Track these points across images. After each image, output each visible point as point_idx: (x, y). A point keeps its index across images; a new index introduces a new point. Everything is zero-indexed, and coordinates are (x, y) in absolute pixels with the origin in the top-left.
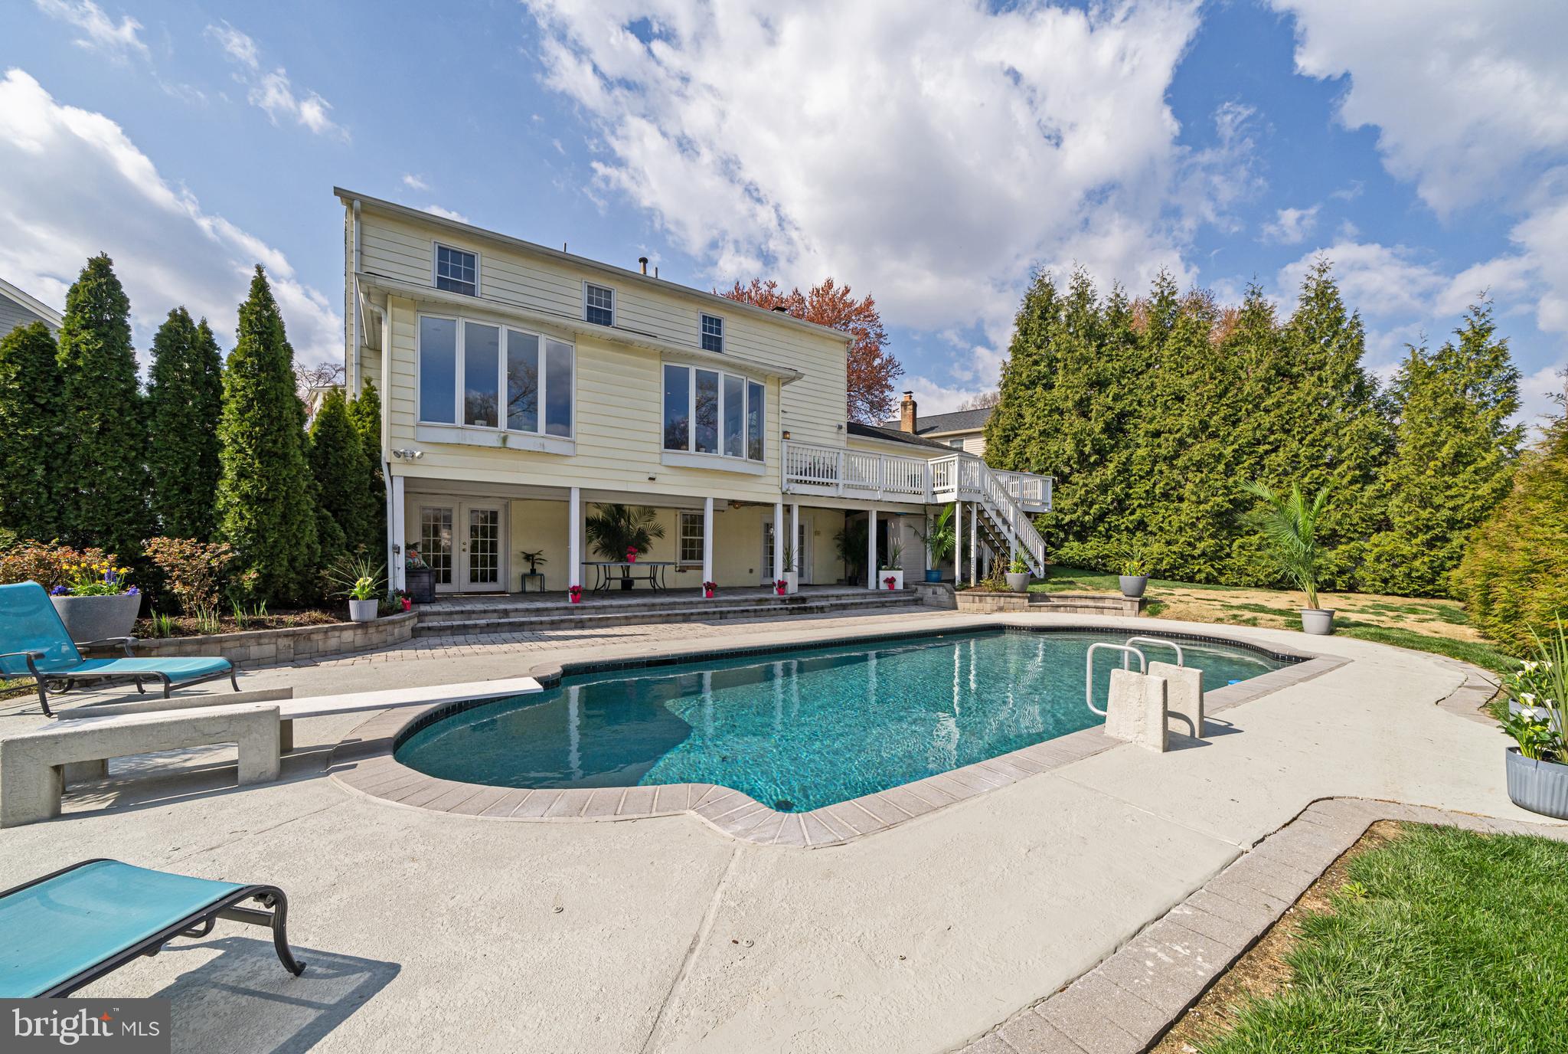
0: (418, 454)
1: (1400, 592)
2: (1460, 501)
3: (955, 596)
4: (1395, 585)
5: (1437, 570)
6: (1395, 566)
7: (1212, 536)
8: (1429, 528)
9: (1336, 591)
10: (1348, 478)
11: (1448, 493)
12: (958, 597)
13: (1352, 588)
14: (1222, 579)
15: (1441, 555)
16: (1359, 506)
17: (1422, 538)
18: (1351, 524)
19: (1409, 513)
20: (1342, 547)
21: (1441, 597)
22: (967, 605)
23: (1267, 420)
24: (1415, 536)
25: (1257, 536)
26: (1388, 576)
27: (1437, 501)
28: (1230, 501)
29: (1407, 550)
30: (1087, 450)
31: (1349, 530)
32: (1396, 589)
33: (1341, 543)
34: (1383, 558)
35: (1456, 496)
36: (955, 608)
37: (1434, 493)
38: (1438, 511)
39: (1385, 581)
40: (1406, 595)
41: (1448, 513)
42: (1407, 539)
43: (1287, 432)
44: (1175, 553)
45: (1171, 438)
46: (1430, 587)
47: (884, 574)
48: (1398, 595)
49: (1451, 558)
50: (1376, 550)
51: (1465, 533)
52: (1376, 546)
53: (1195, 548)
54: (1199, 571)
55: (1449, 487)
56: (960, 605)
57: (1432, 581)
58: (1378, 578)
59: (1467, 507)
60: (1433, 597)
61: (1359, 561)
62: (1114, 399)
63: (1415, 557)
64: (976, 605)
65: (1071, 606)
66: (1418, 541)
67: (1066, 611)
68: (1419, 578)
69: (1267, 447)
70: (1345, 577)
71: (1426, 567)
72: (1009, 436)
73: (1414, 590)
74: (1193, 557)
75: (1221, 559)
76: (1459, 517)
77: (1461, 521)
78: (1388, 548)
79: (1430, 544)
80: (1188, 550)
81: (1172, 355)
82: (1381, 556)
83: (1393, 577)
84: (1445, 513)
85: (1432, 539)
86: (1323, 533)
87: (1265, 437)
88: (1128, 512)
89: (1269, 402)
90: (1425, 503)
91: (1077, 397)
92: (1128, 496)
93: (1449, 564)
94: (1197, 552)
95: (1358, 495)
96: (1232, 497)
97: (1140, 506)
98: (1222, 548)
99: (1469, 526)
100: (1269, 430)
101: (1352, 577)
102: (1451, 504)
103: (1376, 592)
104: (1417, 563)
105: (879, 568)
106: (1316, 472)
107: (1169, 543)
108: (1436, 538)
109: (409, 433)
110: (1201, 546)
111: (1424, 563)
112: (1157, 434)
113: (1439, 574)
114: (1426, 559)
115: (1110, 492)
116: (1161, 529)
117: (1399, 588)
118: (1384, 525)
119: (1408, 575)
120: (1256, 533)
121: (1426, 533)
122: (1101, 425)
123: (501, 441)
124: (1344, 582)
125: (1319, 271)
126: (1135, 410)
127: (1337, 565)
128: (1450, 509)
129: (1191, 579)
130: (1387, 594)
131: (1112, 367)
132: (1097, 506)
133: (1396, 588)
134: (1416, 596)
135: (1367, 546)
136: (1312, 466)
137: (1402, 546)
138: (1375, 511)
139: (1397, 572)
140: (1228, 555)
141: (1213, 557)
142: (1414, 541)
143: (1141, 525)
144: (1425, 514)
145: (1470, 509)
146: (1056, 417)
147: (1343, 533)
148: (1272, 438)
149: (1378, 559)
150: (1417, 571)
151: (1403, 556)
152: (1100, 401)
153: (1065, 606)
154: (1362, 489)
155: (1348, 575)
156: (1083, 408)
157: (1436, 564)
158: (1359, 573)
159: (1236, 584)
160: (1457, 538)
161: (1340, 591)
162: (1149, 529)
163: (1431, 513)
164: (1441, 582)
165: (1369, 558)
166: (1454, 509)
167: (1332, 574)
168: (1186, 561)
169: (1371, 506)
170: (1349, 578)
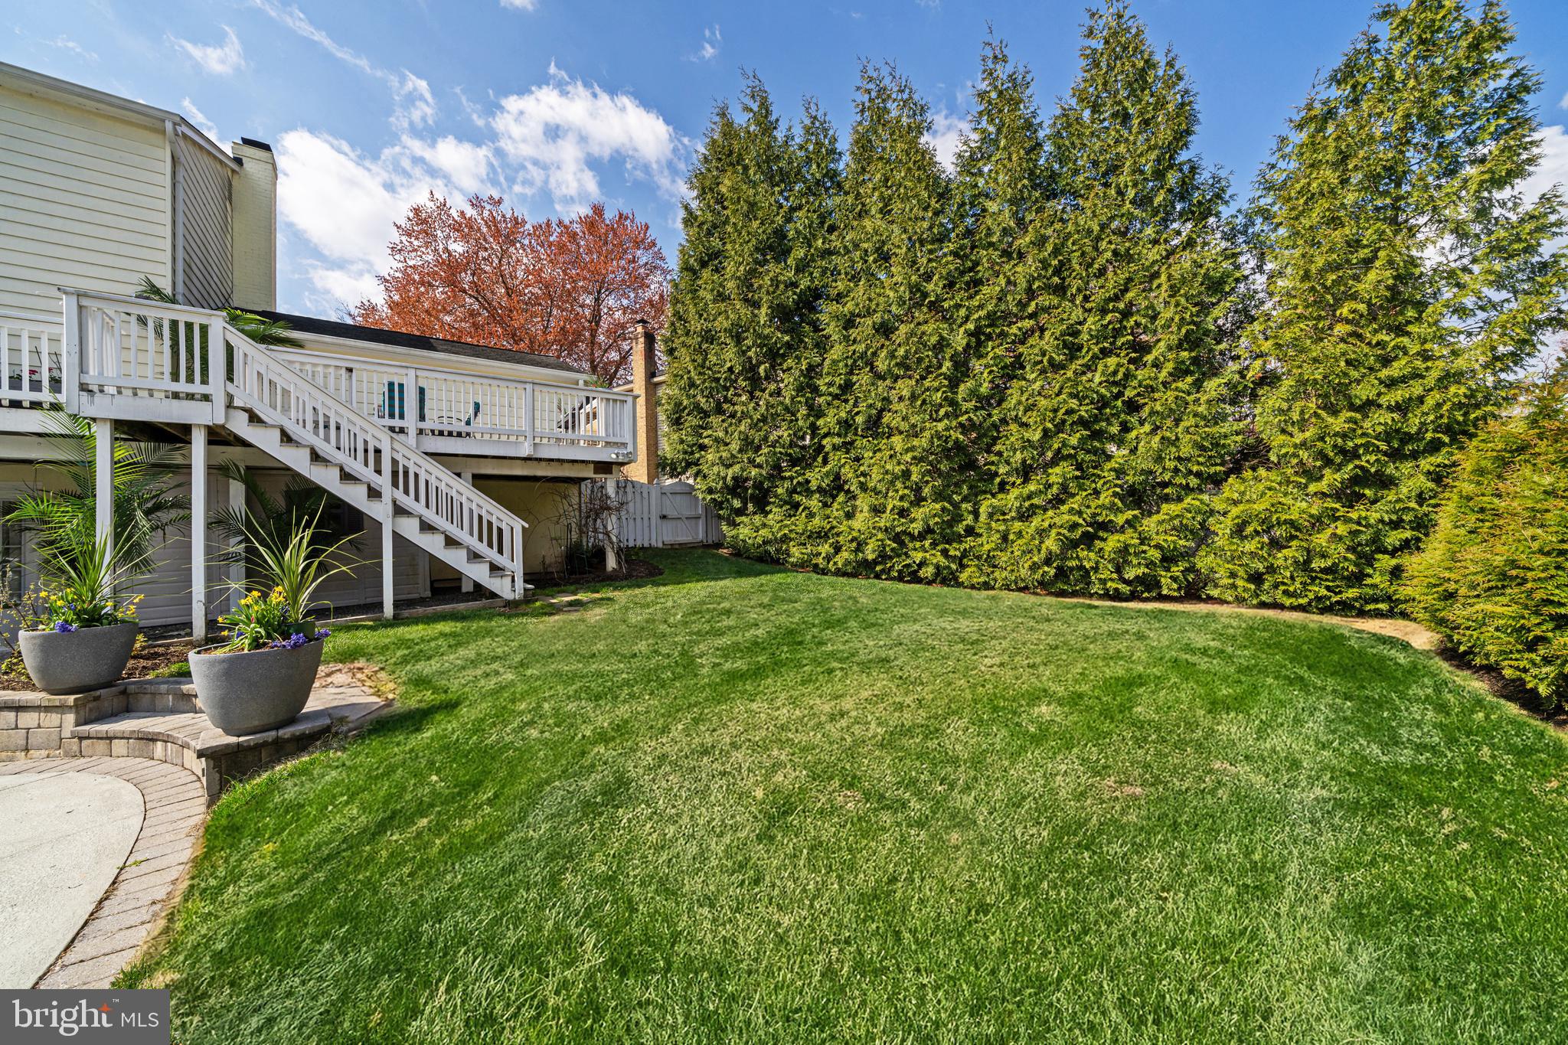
2: (1417, 389)
4: (1276, 586)
5: (1367, 552)
6: (1276, 544)
7: (939, 496)
8: (1347, 456)
10: (1170, 366)
11: (1384, 373)
13: (1193, 591)
14: (964, 576)
15: (1374, 516)
16: (1192, 421)
17: (1331, 478)
18: (1179, 459)
19: (1302, 424)
20: (1170, 509)
21: (1379, 614)
23: (1022, 272)
24: (1313, 476)
26: (1261, 567)
27: (1362, 392)
29: (1299, 508)
31: (1176, 470)
33: (1166, 499)
34: (1249, 530)
35: (1403, 379)
37: (1354, 374)
38: (1366, 416)
39: (1256, 578)
41: (1386, 417)
42: (1298, 485)
43: (1061, 290)
44: (883, 529)
46: (1352, 593)
49: (1396, 525)
50: (1235, 511)
51: (1427, 463)
52: (1235, 503)
53: (912, 518)
54: (925, 561)
55: (1386, 361)
57: (1357, 579)
58: (1241, 573)
59: (1430, 401)
60: (1362, 614)
61: (1203, 535)
62: (798, 270)
63: (1318, 523)
66: (1322, 486)
68: (1326, 571)
70: (1177, 570)
71: (1341, 548)
73: (1319, 599)
74: (913, 538)
75: (959, 538)
76: (1413, 424)
77: (1418, 436)
78: (1259, 507)
79: (1349, 495)
82: (1245, 523)
83: (1272, 569)
84: (1380, 420)
85: (1355, 480)
86: (1130, 479)
90: (1336, 397)
93: (1393, 538)
94: (916, 527)
95: (1190, 398)
98: (957, 518)
99: (1435, 447)
101: (1191, 569)
102: (1398, 395)
103: (1240, 601)
104: (1321, 539)
106: (1112, 361)
108: (1362, 478)
110: (918, 513)
111: (1337, 537)
113: (1370, 561)
114: (1342, 529)
117: (1286, 592)
118: (1253, 454)
119: (1305, 566)
121: (1339, 468)
124: (1174, 579)
127: (1158, 546)
128: (1390, 409)
129: (915, 577)
130: (1263, 605)
133: (1279, 593)
134: (1322, 611)
135: (1218, 504)
136: (1103, 351)
137: (1288, 501)
138: (1225, 428)
139: (1280, 558)
140: (970, 531)
141: (944, 534)
142: (1313, 488)
144: (1338, 423)
145: (1439, 405)
147: (1167, 477)
149: (1239, 531)
150: (1324, 556)
151: (1291, 523)
154: (1198, 385)
155: (1182, 565)
157: (1363, 538)
158: (1204, 561)
160: (1412, 478)
161: (1169, 598)
163: (1350, 420)
164: (1377, 579)
165: (1222, 528)
166: (1402, 408)
167: (1150, 564)
168: (902, 544)
169: (1218, 419)
170: (1187, 570)
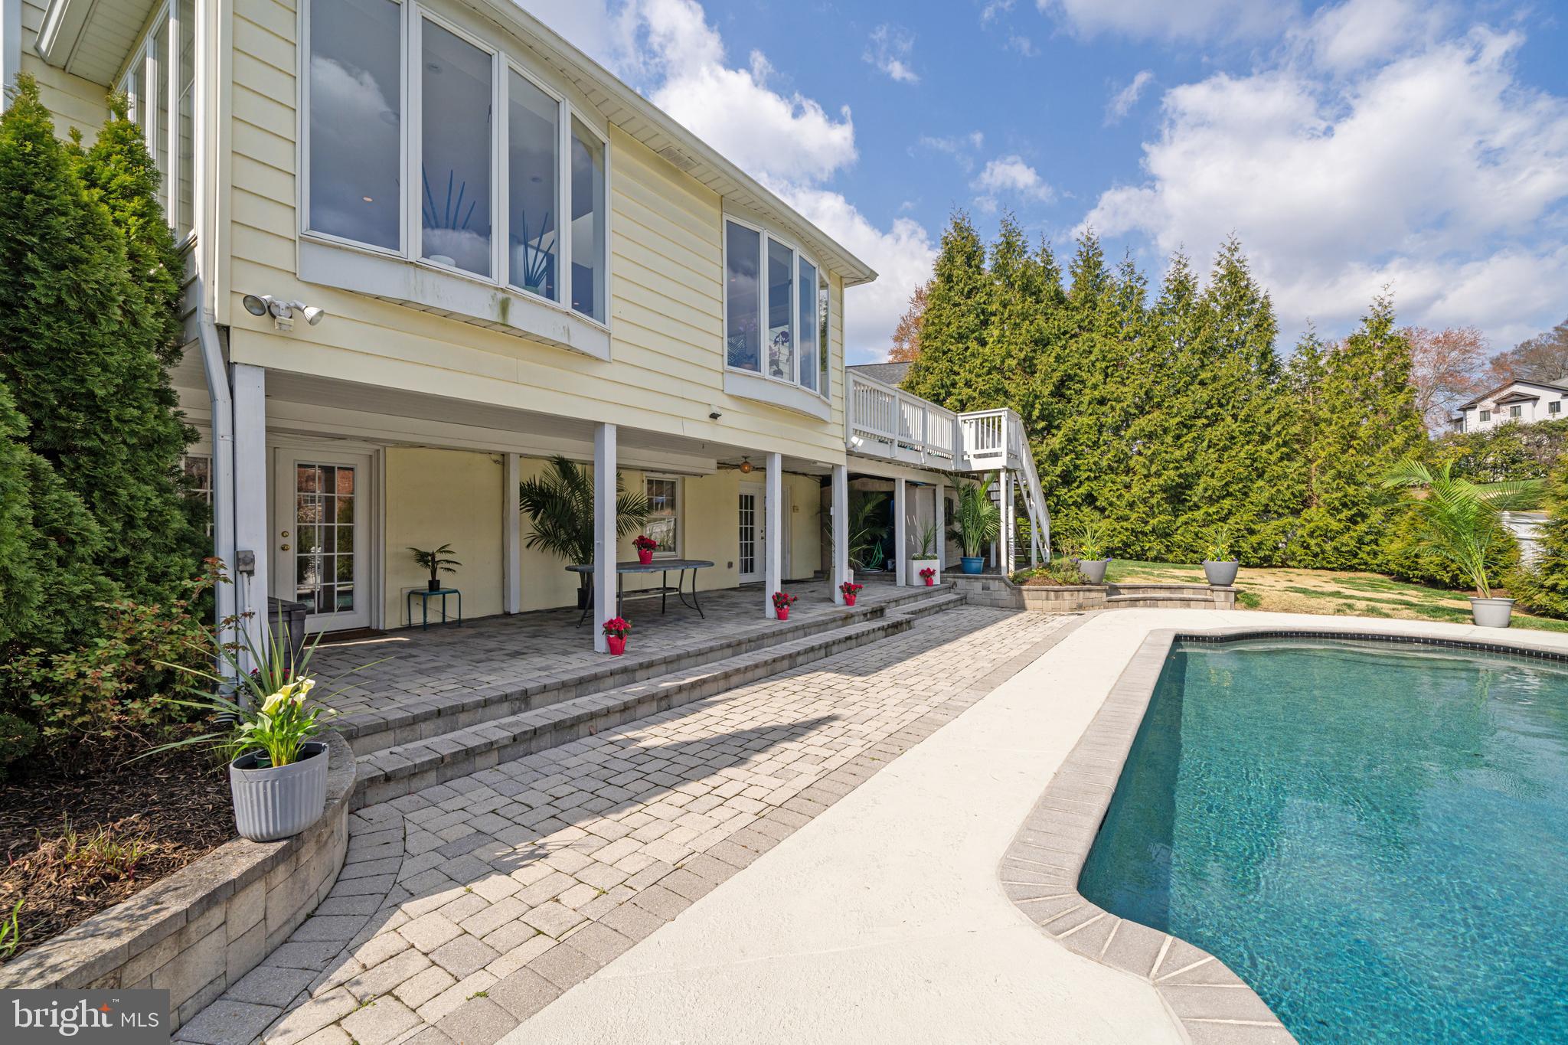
0: (311, 312)
1: (1329, 566)
2: (1380, 478)
3: (1020, 591)
4: (1325, 559)
5: (1359, 544)
8: (1355, 504)
9: (1271, 566)
10: (1277, 455)
11: (1369, 471)
12: (1025, 593)
13: (1284, 563)
14: (1171, 557)
15: (1363, 530)
16: (1289, 482)
17: (1347, 513)
18: (1283, 500)
19: (1338, 490)
20: (1276, 523)
21: (1363, 570)
22: (1039, 603)
23: (1204, 394)
24: (1342, 512)
25: (1202, 511)
26: (1318, 551)
27: (1361, 477)
28: (1180, 476)
29: (1335, 525)
30: (1036, 413)
31: (1281, 505)
32: (1325, 563)
33: (1274, 519)
34: (1315, 534)
36: (1021, 608)
37: (1359, 470)
38: (1362, 488)
39: (1316, 555)
40: (1332, 569)
41: (1370, 489)
44: (1127, 529)
45: (1118, 407)
46: (1354, 561)
47: (918, 566)
48: (1327, 569)
49: (1370, 533)
50: (1308, 526)
52: (1309, 522)
53: (1146, 523)
54: (1150, 548)
56: (1028, 603)
57: (1356, 555)
60: (1358, 570)
63: (1342, 532)
64: (1051, 604)
65: (1151, 599)
66: (1342, 516)
67: (1146, 606)
68: (1346, 551)
69: (1205, 421)
72: (938, 395)
73: (1342, 564)
74: (1145, 534)
78: (1320, 524)
79: (1354, 519)
80: (1139, 527)
81: (1108, 319)
82: (1313, 532)
84: (1368, 489)
85: (1356, 514)
87: (1203, 411)
88: (1075, 485)
89: (1204, 375)
90: (1351, 479)
91: (1022, 355)
92: (1077, 467)
94: (1148, 528)
96: (1182, 471)
97: (1088, 478)
100: (1207, 403)
102: (1372, 481)
103: (1307, 566)
104: (1344, 538)
105: (910, 557)
106: (1249, 447)
107: (1119, 519)
109: (281, 255)
110: (1153, 522)
111: (1352, 537)
112: (1102, 402)
114: (1353, 534)
115: (1060, 463)
116: (1111, 504)
117: (1328, 562)
120: (1198, 508)
121: (1350, 509)
122: (1051, 388)
123: (497, 310)
125: (1229, 249)
126: (1076, 375)
129: (1140, 557)
131: (1049, 329)
132: (1049, 478)
139: (1327, 547)
143: (1090, 499)
146: (996, 376)
148: (1209, 412)
149: (1311, 534)
151: (1335, 531)
152: (1045, 360)
153: (1145, 599)
156: (1028, 367)
159: (1183, 562)
161: (1275, 566)
162: (1098, 504)
168: (1138, 538)
170: (1283, 554)
